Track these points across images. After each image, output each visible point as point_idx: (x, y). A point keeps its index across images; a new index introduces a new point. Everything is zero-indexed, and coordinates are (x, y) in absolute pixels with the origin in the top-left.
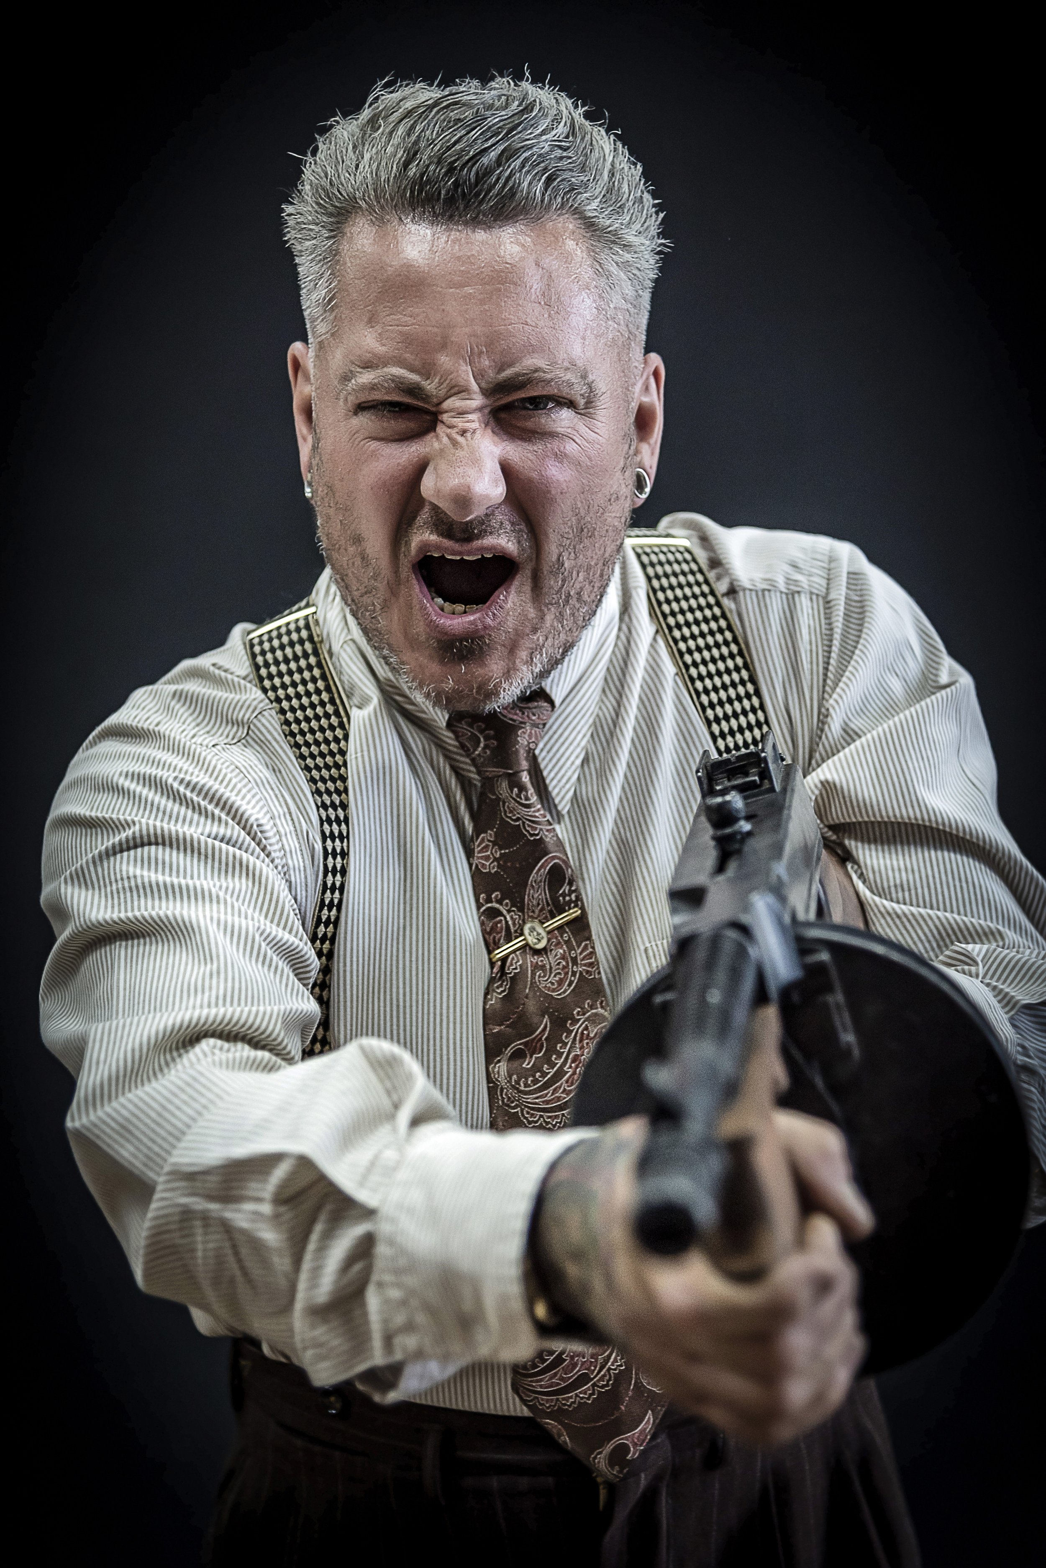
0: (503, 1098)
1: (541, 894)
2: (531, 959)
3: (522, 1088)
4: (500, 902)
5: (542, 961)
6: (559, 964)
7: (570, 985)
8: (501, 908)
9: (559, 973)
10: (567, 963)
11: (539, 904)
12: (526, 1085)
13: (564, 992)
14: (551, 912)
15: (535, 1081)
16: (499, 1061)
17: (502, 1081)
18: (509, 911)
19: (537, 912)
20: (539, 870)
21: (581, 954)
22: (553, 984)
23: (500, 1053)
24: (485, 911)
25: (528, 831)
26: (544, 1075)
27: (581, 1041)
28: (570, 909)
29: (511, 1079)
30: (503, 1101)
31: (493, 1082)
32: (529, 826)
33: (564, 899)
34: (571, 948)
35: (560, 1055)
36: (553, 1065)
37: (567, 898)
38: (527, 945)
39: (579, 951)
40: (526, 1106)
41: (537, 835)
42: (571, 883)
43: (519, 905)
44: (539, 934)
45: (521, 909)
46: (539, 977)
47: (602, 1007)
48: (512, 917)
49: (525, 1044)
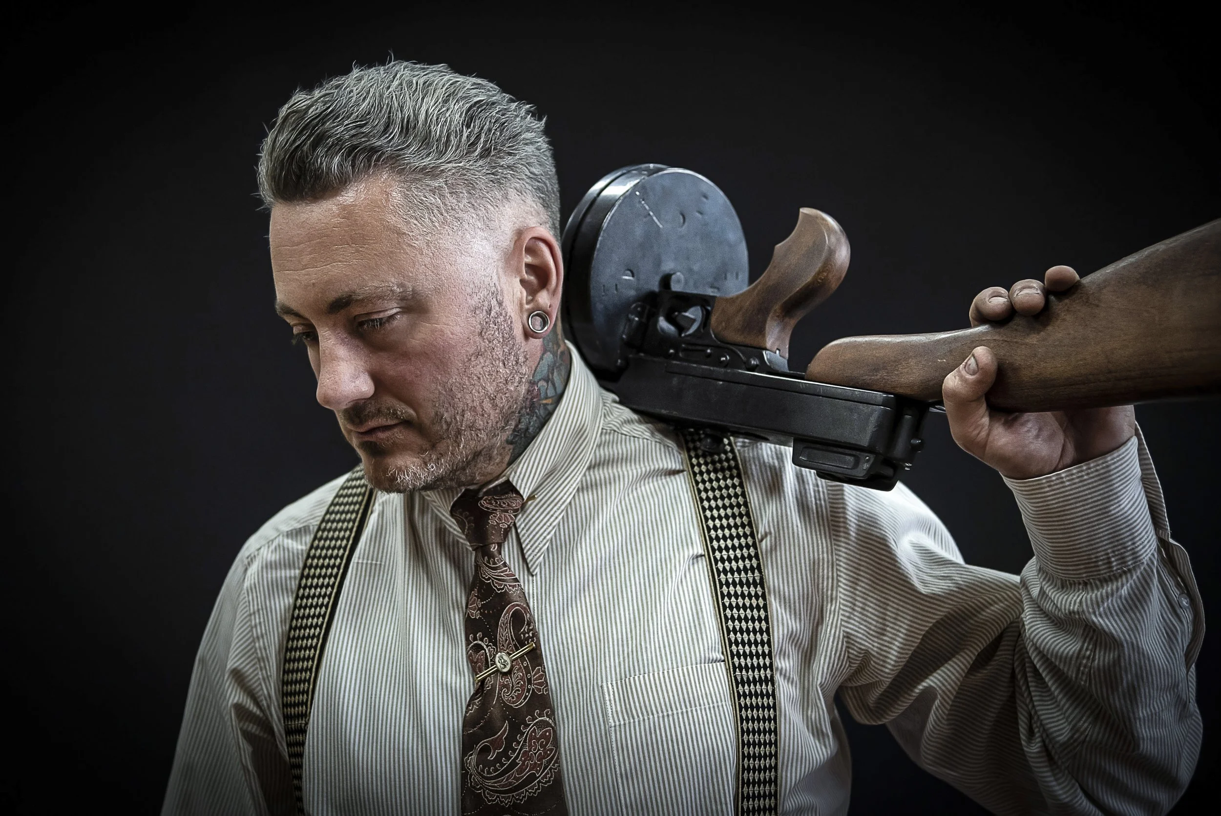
0: (471, 782)
1: (507, 632)
2: (500, 680)
3: (485, 775)
4: (482, 640)
5: (507, 681)
6: (518, 683)
7: (525, 699)
8: (482, 644)
9: (519, 690)
10: (524, 682)
11: (506, 640)
12: (489, 773)
13: (520, 704)
14: (515, 645)
15: (496, 770)
16: (471, 755)
17: (472, 769)
18: (487, 646)
19: (506, 645)
20: (505, 615)
21: (534, 676)
22: (513, 698)
23: (472, 749)
24: (472, 646)
25: (496, 587)
26: (502, 765)
27: (530, 741)
28: (528, 643)
29: (478, 768)
30: (471, 784)
31: (466, 770)
32: (497, 583)
33: (524, 636)
34: (528, 672)
35: (514, 750)
36: (508, 758)
37: (527, 635)
38: (498, 671)
39: (532, 674)
40: (487, 789)
41: (503, 589)
42: (529, 624)
43: (494, 641)
44: (505, 661)
45: (495, 644)
46: (504, 692)
47: (548, 716)
48: (489, 650)
49: (491, 742)
